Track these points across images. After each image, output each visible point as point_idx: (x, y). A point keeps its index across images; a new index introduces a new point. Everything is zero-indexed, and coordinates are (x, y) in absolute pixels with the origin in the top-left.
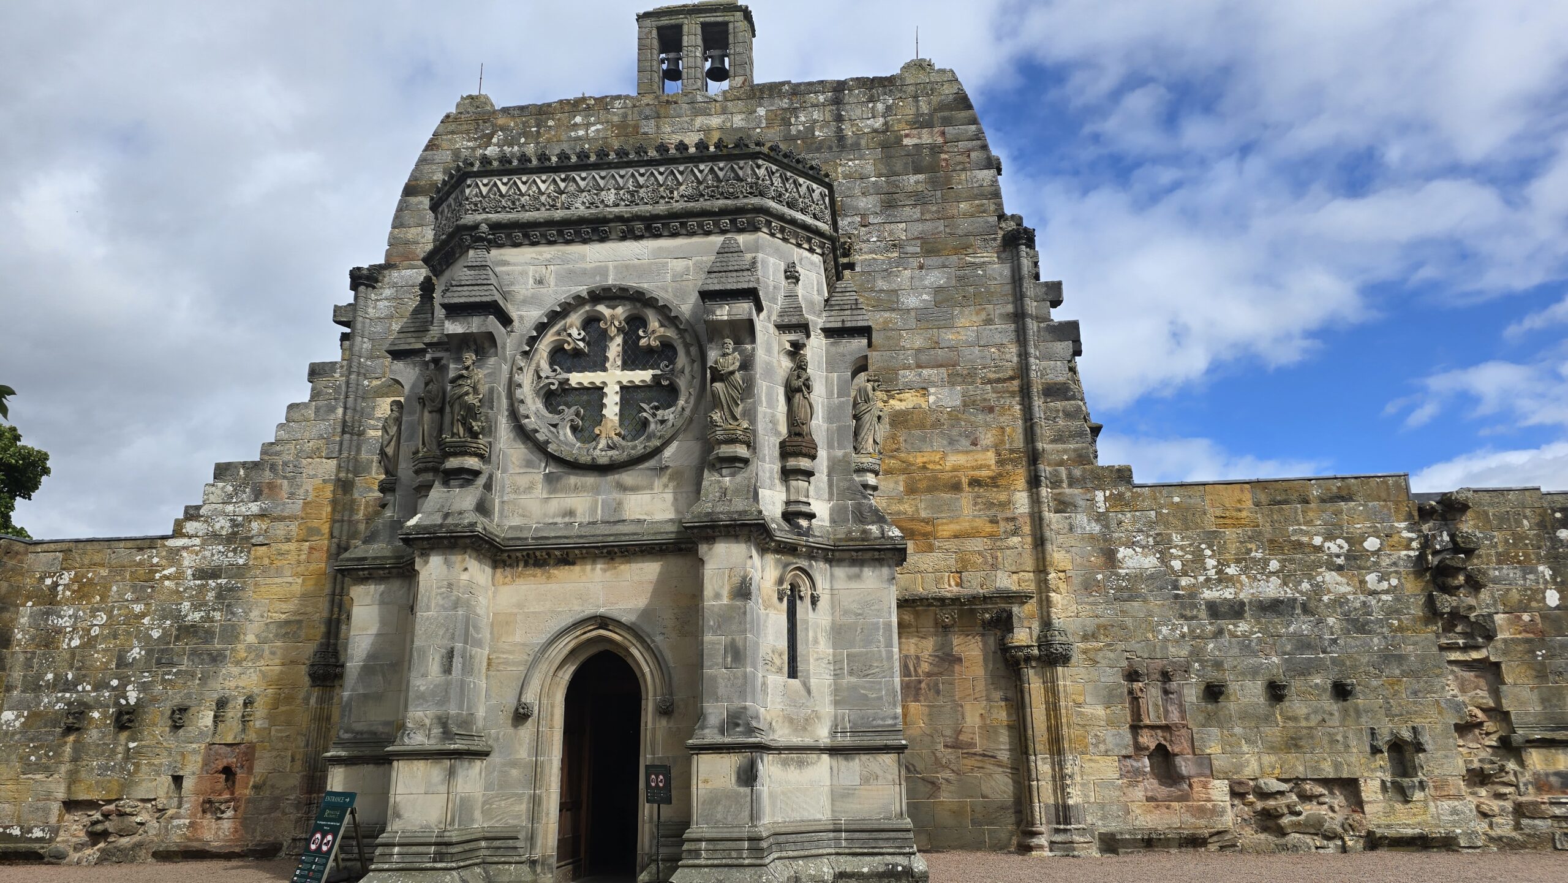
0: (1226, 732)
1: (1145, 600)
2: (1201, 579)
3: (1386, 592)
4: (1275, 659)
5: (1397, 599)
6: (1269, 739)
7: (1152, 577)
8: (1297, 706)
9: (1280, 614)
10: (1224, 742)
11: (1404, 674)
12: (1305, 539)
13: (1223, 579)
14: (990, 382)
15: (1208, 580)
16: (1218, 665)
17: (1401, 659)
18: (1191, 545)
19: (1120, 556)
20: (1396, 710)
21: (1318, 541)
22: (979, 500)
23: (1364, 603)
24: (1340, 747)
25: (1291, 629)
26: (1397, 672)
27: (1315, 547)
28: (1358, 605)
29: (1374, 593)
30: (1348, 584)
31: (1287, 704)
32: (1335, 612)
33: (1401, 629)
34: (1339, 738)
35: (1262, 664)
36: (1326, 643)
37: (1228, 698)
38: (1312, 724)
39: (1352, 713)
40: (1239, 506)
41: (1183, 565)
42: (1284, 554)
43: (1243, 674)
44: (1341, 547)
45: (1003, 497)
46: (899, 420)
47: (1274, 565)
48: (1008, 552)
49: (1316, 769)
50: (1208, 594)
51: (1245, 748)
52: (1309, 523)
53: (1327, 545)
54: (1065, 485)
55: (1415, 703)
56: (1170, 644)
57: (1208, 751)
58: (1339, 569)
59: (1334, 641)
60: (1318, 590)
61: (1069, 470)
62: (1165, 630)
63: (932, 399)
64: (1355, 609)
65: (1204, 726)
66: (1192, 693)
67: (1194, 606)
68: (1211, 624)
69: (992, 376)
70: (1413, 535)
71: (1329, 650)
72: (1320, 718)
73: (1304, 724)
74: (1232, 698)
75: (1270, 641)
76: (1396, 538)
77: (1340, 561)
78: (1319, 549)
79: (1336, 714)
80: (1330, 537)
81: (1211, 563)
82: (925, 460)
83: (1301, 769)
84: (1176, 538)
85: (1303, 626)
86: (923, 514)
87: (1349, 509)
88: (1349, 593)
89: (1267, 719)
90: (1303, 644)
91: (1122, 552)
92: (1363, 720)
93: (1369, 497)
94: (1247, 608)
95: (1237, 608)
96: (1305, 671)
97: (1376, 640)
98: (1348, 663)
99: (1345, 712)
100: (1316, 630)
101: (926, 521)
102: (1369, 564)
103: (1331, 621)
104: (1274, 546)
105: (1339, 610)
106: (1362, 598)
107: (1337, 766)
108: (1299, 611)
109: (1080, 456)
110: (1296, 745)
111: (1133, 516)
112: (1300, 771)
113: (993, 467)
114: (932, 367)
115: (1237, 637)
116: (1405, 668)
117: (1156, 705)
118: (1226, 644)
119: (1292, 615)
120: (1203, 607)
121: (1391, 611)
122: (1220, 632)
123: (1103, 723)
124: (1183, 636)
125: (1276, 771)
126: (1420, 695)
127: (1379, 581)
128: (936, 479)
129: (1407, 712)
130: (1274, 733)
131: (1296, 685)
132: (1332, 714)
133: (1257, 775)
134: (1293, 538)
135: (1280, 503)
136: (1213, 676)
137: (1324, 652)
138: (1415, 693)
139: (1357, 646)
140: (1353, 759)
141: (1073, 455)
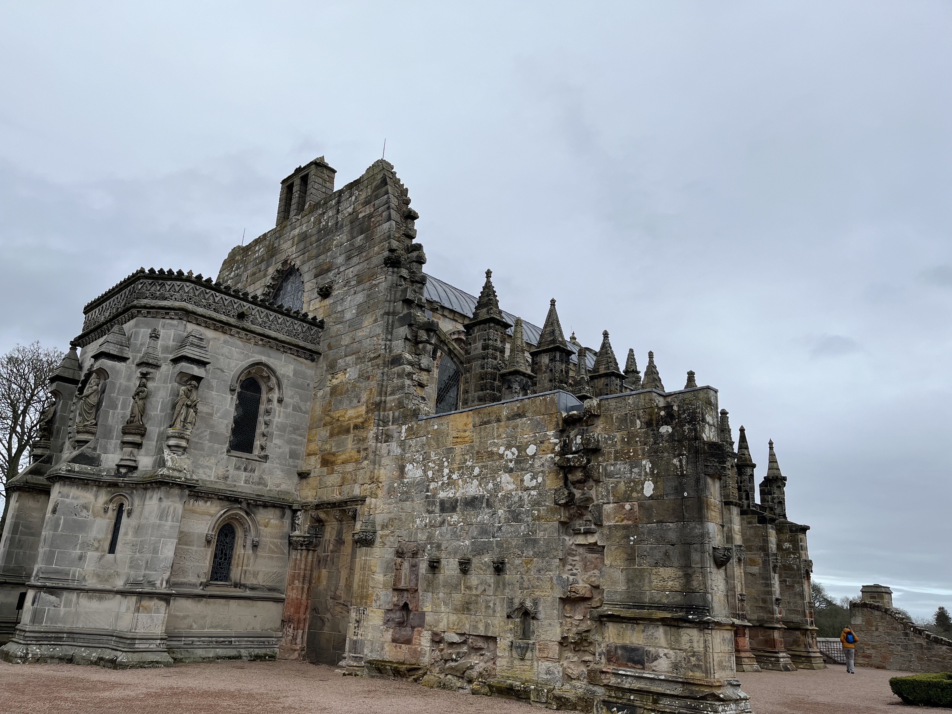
0: (435, 596)
1: (413, 501)
2: (440, 483)
3: (534, 488)
4: (467, 542)
5: (539, 494)
6: (455, 602)
7: (418, 484)
8: (473, 579)
9: (474, 507)
10: (434, 604)
11: (536, 555)
12: (495, 449)
13: (451, 483)
14: (371, 360)
15: (443, 484)
16: (439, 546)
17: (535, 542)
18: (438, 459)
19: (406, 469)
20: (526, 585)
21: (502, 450)
22: (355, 438)
23: (521, 497)
24: (490, 612)
25: (478, 519)
26: (531, 553)
27: (500, 454)
28: (516, 499)
29: (527, 489)
30: (514, 483)
31: (468, 576)
32: (504, 505)
33: (539, 518)
34: (491, 605)
35: (460, 546)
36: (496, 529)
37: (440, 571)
38: (478, 593)
39: (501, 586)
40: (465, 428)
41: (433, 474)
42: (484, 462)
43: (449, 553)
44: (513, 454)
45: (364, 435)
46: (334, 391)
47: (477, 471)
48: (361, 471)
49: (476, 627)
50: (442, 495)
51: (443, 609)
52: (499, 436)
53: (506, 452)
54: (390, 423)
55: (538, 579)
56: (419, 531)
57: (425, 609)
58: (511, 471)
59: (500, 528)
60: (497, 487)
61: (393, 413)
62: (418, 521)
63: (347, 375)
64: (515, 503)
65: (425, 591)
66: (423, 567)
67: (434, 503)
68: (440, 516)
69: (372, 356)
70: (557, 441)
71: (496, 535)
72: (483, 588)
73: (474, 592)
74: (442, 571)
75: (466, 528)
76: (546, 444)
77: (511, 465)
78: (501, 456)
79: (492, 585)
80: (509, 447)
81: (446, 471)
82: (339, 415)
83: (468, 626)
84: (433, 454)
85: (484, 516)
86: (333, 450)
87: (522, 424)
88: (513, 490)
89: (456, 587)
90: (484, 531)
91: (409, 467)
92: (507, 591)
93: (535, 413)
94: (458, 504)
95: (454, 504)
96: (479, 551)
97: (523, 527)
98: (505, 546)
99: (497, 583)
100: (491, 519)
101: (334, 454)
102: (528, 465)
103: (500, 512)
104: (478, 456)
105: (506, 504)
106: (520, 494)
107: (487, 626)
108: (484, 505)
109: (399, 403)
110: (468, 608)
111: (416, 441)
112: (467, 629)
113: (364, 416)
114: (350, 356)
115: (451, 525)
116: (536, 550)
117: (406, 574)
118: (445, 531)
119: (480, 509)
120: (438, 504)
121: (536, 503)
122: (442, 523)
123: (381, 586)
124: (426, 526)
125: (455, 628)
126: (542, 573)
127: (531, 480)
128: (341, 426)
129: (533, 587)
130: (458, 597)
131: (475, 561)
132: (490, 586)
133: (446, 629)
134: (489, 449)
135: (485, 423)
136: (436, 553)
137: (493, 537)
138: (539, 571)
139: (511, 532)
140: (496, 622)
141: (396, 402)
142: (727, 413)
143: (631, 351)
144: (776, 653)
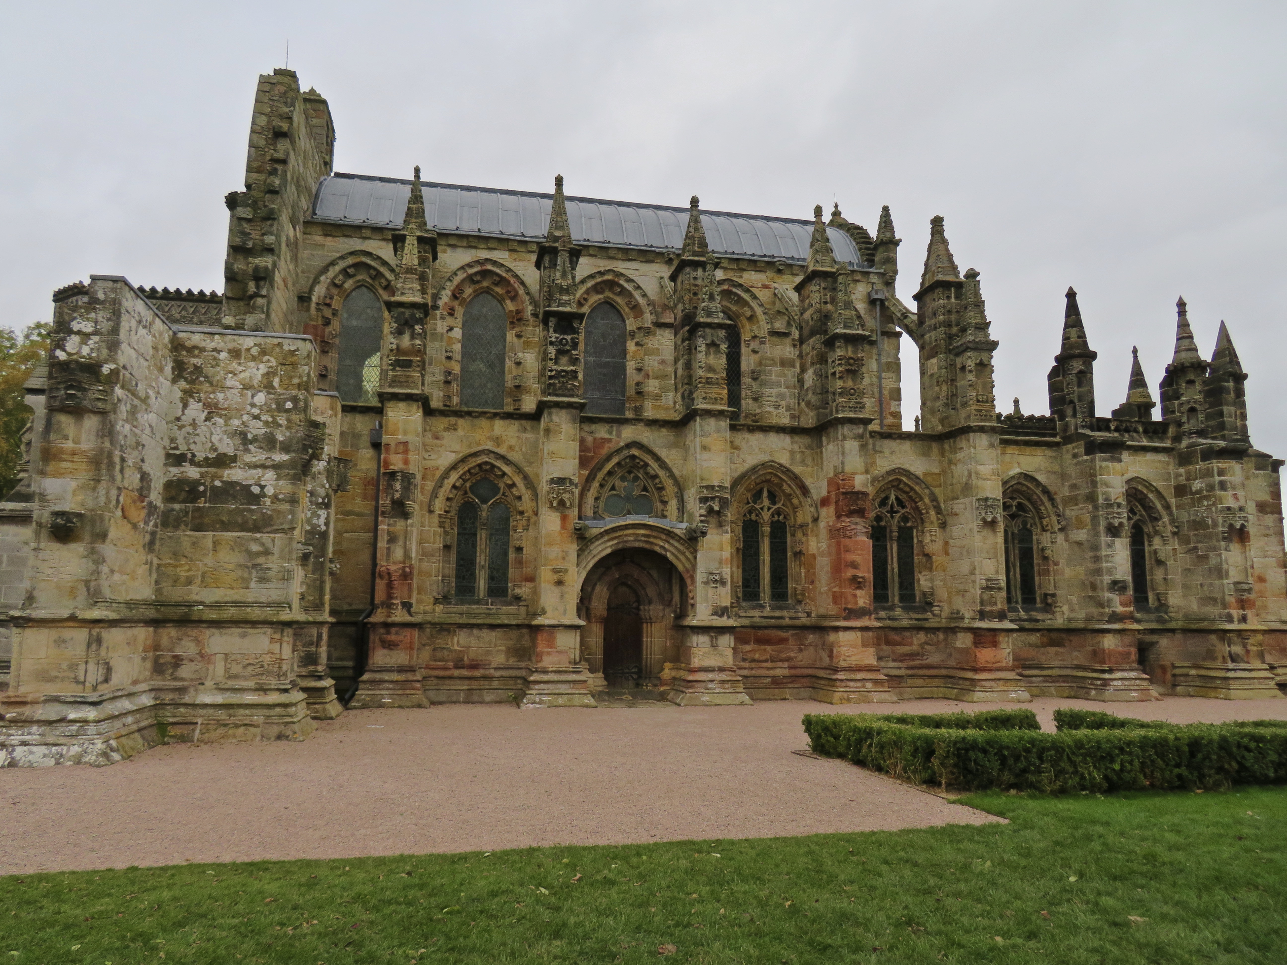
142: (978, 274)
143: (886, 209)
144: (1104, 671)
